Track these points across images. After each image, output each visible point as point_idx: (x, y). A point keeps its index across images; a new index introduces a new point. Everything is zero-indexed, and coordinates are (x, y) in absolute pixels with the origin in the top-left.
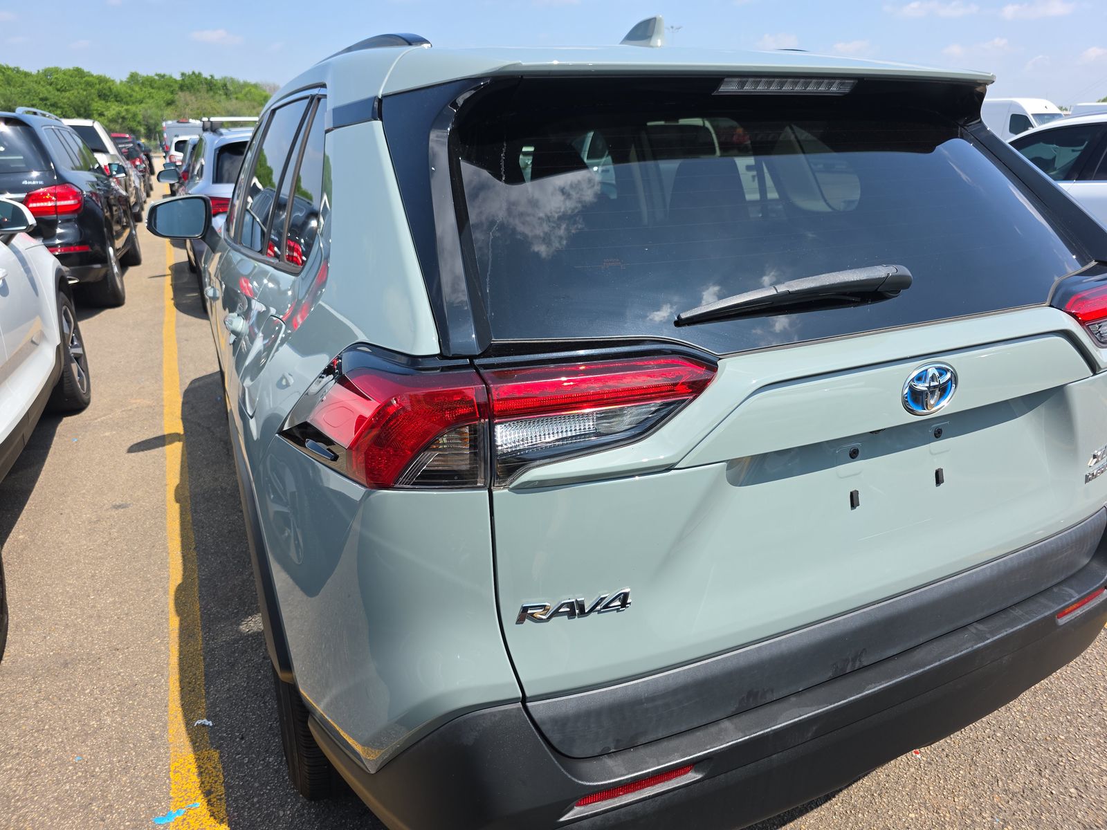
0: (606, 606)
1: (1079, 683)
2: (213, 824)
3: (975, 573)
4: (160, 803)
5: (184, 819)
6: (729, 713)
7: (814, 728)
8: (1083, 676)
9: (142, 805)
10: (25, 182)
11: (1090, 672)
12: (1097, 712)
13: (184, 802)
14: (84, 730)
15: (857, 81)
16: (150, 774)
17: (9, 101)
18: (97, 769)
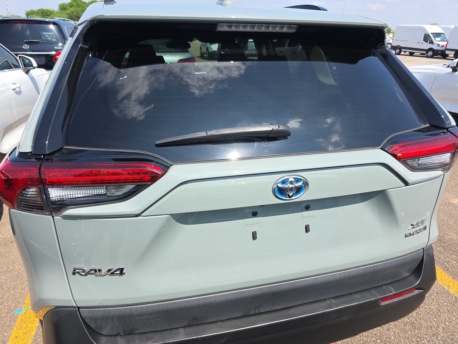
0: (112, 273)
1: (430, 323)
2: (35, 317)
3: (329, 275)
4: (20, 304)
5: (25, 313)
6: (183, 326)
7: (225, 339)
8: (434, 320)
9: (14, 304)
10: (56, 48)
11: (439, 318)
12: (434, 339)
13: (28, 306)
14: (7, 270)
15: (298, 26)
16: (21, 292)
17: (78, 13)
18: (5, 287)
